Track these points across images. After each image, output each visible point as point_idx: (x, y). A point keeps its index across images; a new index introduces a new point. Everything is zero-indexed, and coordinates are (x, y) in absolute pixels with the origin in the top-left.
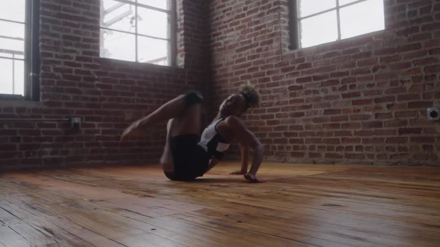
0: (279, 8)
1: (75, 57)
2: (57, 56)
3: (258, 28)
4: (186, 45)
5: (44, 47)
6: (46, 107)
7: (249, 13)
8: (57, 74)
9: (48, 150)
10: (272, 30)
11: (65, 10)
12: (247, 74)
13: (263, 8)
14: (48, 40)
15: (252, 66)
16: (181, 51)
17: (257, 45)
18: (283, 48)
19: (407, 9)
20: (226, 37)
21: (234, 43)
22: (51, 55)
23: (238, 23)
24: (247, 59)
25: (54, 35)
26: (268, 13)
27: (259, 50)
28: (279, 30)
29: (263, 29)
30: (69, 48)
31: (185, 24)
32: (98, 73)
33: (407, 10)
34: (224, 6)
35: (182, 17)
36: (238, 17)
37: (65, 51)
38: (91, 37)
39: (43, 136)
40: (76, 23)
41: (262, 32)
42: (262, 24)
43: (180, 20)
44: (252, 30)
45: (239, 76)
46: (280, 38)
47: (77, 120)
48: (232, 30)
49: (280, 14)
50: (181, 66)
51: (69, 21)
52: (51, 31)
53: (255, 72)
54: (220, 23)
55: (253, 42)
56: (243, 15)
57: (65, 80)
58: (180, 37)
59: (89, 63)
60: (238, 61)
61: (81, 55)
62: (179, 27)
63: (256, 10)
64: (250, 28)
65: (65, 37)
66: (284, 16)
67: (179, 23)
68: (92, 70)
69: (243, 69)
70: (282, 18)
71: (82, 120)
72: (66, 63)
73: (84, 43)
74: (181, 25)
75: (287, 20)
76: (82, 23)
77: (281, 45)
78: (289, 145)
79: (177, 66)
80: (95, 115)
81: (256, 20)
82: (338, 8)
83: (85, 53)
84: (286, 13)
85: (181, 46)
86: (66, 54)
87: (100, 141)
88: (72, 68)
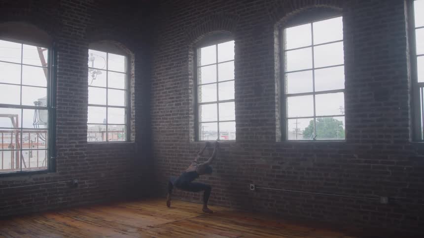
0: (189, 117)
1: (74, 146)
2: (65, 147)
3: (178, 125)
4: (136, 129)
5: (58, 142)
6: (60, 175)
7: (173, 115)
8: (66, 156)
9: (61, 198)
10: (185, 128)
11: (69, 120)
12: (171, 149)
13: (180, 114)
15: (174, 146)
16: (133, 132)
17: (177, 134)
18: (190, 139)
19: (245, 135)
20: (160, 125)
21: (165, 130)
23: (167, 119)
24: (171, 141)
26: (183, 118)
27: (178, 138)
28: (188, 129)
29: (180, 126)
30: (72, 141)
32: (87, 153)
34: (159, 106)
35: (134, 111)
36: (167, 115)
37: (70, 143)
38: (83, 133)
39: (58, 191)
40: (75, 126)
41: (180, 128)
42: (179, 123)
43: (133, 113)
44: (174, 125)
45: (167, 150)
46: (189, 133)
47: (76, 182)
48: (164, 122)
49: (189, 120)
50: (133, 141)
51: (71, 126)
52: (62, 133)
53: (175, 150)
54: (157, 116)
55: (175, 132)
56: (170, 115)
57: (69, 159)
58: (132, 123)
59: (82, 148)
60: (166, 141)
61: (78, 144)
62: (132, 117)
63: (177, 114)
64: (173, 123)
65: (70, 135)
66: (192, 121)
67: (132, 115)
68: (83, 152)
69: (169, 146)
70: (190, 122)
71: (78, 180)
72: (70, 150)
73: (80, 137)
74: (133, 116)
75: (193, 123)
76: (79, 126)
77: (189, 137)
79: (131, 141)
80: (85, 177)
81: (177, 120)
82: (218, 122)
83: (80, 142)
84: (193, 119)
85: (133, 128)
86: (70, 145)
87: (87, 191)
88: (73, 152)
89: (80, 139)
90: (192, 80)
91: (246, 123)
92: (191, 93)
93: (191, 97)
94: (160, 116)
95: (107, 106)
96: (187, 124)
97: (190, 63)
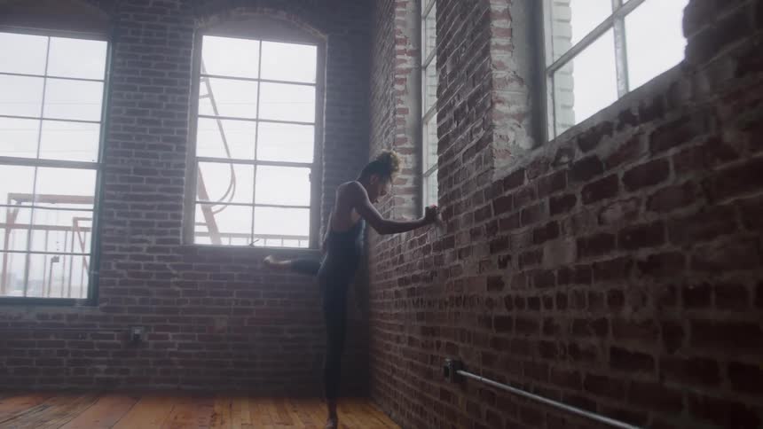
1: (145, 249)
2: (121, 249)
6: (101, 314)
8: (120, 271)
9: (103, 367)
11: (134, 190)
14: (112, 230)
22: (113, 248)
25: (119, 223)
30: (139, 237)
32: (175, 267)
37: (133, 241)
38: (169, 220)
39: (97, 349)
40: (149, 204)
46: (393, 208)
47: (137, 331)
51: (140, 203)
52: (116, 218)
57: (129, 279)
59: (165, 255)
61: (153, 244)
65: (133, 224)
66: (405, 172)
68: (168, 264)
71: (147, 330)
72: (134, 257)
73: (160, 229)
76: (158, 203)
80: (168, 323)
83: (159, 241)
86: (134, 245)
87: (174, 359)
88: (141, 263)
89: (160, 233)
90: (406, 57)
92: (403, 93)
93: (402, 103)
95: (256, 163)
97: (398, 9)
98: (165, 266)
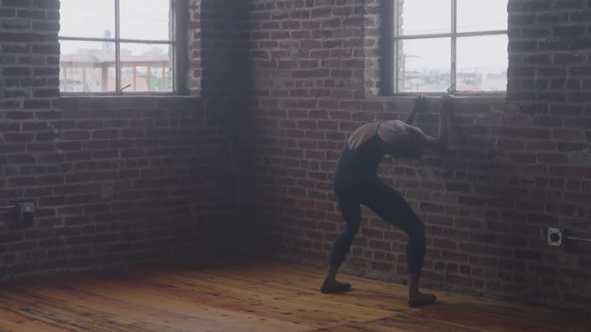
0: (363, 19)
1: (22, 104)
3: (328, 44)
4: (203, 54)
7: (315, 13)
10: (351, 54)
11: (6, 26)
12: (308, 119)
13: (338, 12)
15: (317, 109)
16: (195, 64)
17: (326, 73)
18: (366, 89)
19: (536, 76)
20: (276, 45)
21: (290, 59)
23: (296, 25)
24: (309, 93)
26: (346, 22)
27: (330, 84)
28: (361, 58)
29: (338, 48)
30: (14, 89)
31: (203, 15)
32: (58, 125)
33: (536, 78)
35: (199, 3)
36: (297, 15)
37: (8, 95)
38: (46, 65)
40: (23, 44)
42: (335, 39)
43: (194, 7)
44: (318, 45)
45: (297, 120)
46: (363, 71)
47: (28, 209)
48: (287, 35)
49: (363, 29)
50: (195, 92)
51: (12, 43)
53: (322, 119)
54: (266, 16)
55: (320, 67)
56: (306, 14)
58: (193, 37)
59: (45, 110)
60: (294, 93)
61: (31, 98)
62: (192, 19)
63: (326, 12)
64: (316, 39)
65: (6, 72)
66: (372, 32)
67: (192, 12)
68: (49, 121)
69: (302, 109)
70: (367, 37)
71: (35, 205)
72: (11, 115)
73: (37, 78)
74: (196, 16)
75: (375, 38)
76: (32, 44)
77: (363, 83)
78: (369, 249)
79: (188, 93)
80: (54, 195)
81: (326, 29)
82: (454, 35)
83: (37, 94)
84: (376, 26)
85: (195, 55)
86: (9, 99)
87: (62, 237)
88: (18, 121)
89: (37, 83)
91: (543, 39)
94: (274, 18)
96: (359, 43)
98: (46, 123)
